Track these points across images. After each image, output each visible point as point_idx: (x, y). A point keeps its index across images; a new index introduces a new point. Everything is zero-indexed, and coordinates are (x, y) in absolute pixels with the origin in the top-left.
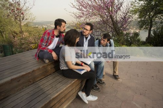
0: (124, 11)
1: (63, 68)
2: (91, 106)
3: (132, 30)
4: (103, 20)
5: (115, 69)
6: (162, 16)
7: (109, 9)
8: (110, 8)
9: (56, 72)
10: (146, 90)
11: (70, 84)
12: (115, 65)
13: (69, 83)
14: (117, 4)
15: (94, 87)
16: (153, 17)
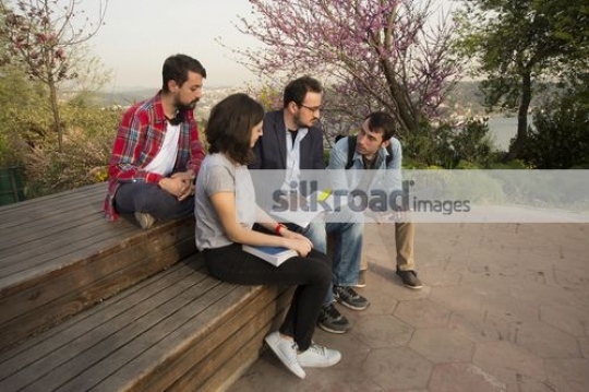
0: (432, 47)
1: (209, 242)
2: (317, 386)
3: (461, 117)
4: (355, 77)
5: (404, 247)
6: (561, 60)
7: (375, 38)
8: (378, 35)
9: (182, 264)
10: (519, 323)
11: (235, 305)
12: (401, 234)
13: (231, 300)
14: (405, 20)
15: (327, 316)
16: (531, 64)
